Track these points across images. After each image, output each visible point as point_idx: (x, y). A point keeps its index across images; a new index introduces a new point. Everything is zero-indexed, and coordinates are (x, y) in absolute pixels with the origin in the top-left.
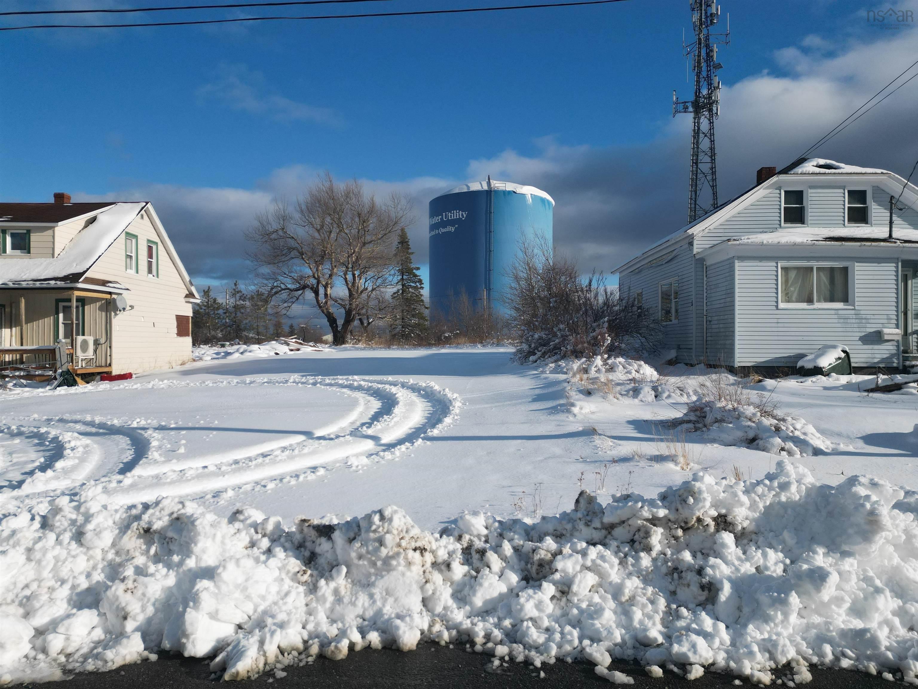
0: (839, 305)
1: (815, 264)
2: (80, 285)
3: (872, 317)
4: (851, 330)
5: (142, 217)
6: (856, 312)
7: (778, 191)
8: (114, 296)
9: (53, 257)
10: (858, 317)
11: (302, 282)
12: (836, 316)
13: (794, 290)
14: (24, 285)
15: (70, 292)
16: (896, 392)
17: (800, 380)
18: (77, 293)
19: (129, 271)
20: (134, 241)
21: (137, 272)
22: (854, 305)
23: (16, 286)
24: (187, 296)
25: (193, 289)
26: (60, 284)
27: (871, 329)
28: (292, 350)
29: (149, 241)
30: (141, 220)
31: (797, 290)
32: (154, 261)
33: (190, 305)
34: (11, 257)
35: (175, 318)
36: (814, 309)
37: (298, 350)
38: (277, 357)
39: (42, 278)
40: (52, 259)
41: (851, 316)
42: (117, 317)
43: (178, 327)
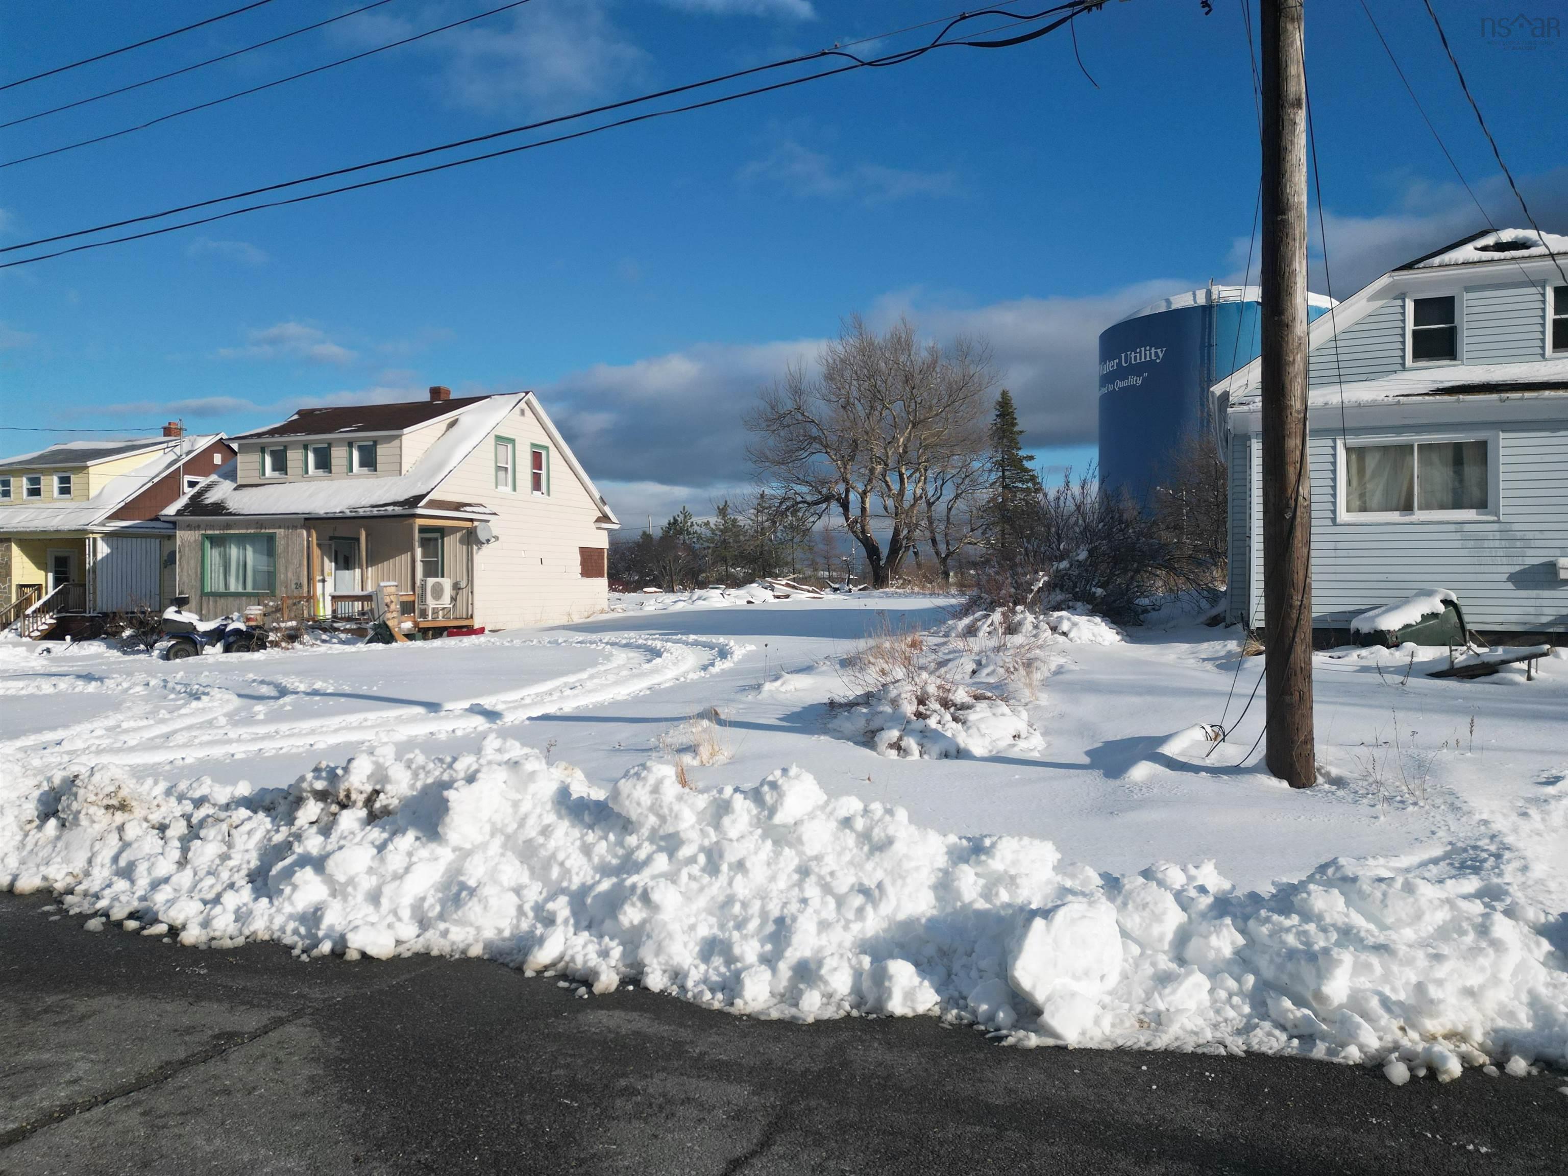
0: (1469, 514)
1: (1417, 439)
2: (419, 511)
3: (1538, 535)
4: (1489, 560)
5: (522, 412)
6: (1502, 527)
7: (1399, 302)
8: (476, 524)
9: (400, 474)
10: (1505, 536)
11: (824, 491)
12: (1458, 536)
13: (1376, 490)
14: (361, 512)
15: (411, 521)
16: (1482, 679)
17: (1336, 654)
18: (420, 522)
19: (501, 488)
20: (510, 446)
21: (515, 490)
22: (1497, 514)
23: (353, 514)
24: (598, 520)
25: (607, 509)
26: (398, 510)
27: (1534, 559)
28: (778, 597)
29: (533, 445)
30: (522, 418)
31: (1381, 487)
32: (543, 472)
33: (606, 532)
34: (358, 476)
35: (578, 550)
36: (1412, 523)
37: (787, 596)
38: (750, 607)
39: (382, 503)
40: (399, 477)
41: (1490, 535)
42: (481, 553)
43: (584, 563)
